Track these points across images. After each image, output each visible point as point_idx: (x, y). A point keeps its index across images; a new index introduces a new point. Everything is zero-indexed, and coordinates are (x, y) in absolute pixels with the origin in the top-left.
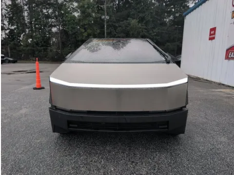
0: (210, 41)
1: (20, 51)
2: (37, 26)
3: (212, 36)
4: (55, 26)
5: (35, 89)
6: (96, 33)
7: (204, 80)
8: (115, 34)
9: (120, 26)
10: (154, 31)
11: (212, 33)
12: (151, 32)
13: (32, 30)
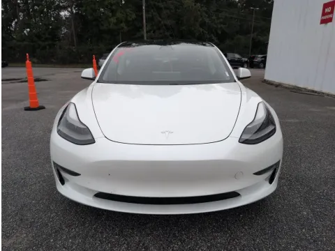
0: (323, 25)
1: (11, 48)
2: (36, 7)
3: (327, 17)
4: (65, 8)
5: (27, 109)
6: (129, 19)
7: (309, 91)
8: (160, 22)
9: (166, 8)
10: (220, 15)
11: (327, 10)
12: (214, 17)
13: (28, 14)
